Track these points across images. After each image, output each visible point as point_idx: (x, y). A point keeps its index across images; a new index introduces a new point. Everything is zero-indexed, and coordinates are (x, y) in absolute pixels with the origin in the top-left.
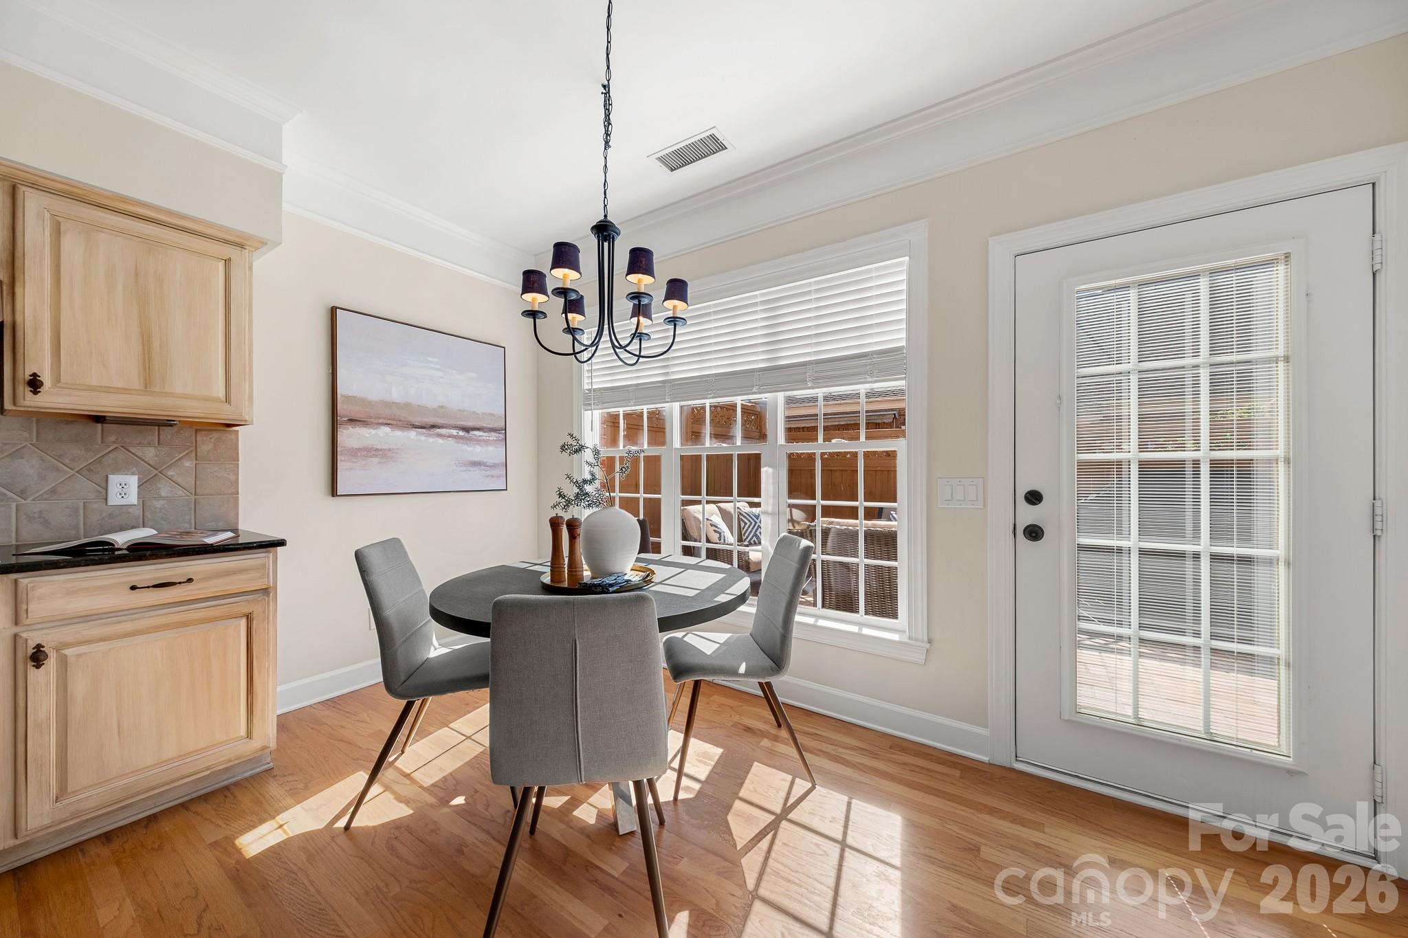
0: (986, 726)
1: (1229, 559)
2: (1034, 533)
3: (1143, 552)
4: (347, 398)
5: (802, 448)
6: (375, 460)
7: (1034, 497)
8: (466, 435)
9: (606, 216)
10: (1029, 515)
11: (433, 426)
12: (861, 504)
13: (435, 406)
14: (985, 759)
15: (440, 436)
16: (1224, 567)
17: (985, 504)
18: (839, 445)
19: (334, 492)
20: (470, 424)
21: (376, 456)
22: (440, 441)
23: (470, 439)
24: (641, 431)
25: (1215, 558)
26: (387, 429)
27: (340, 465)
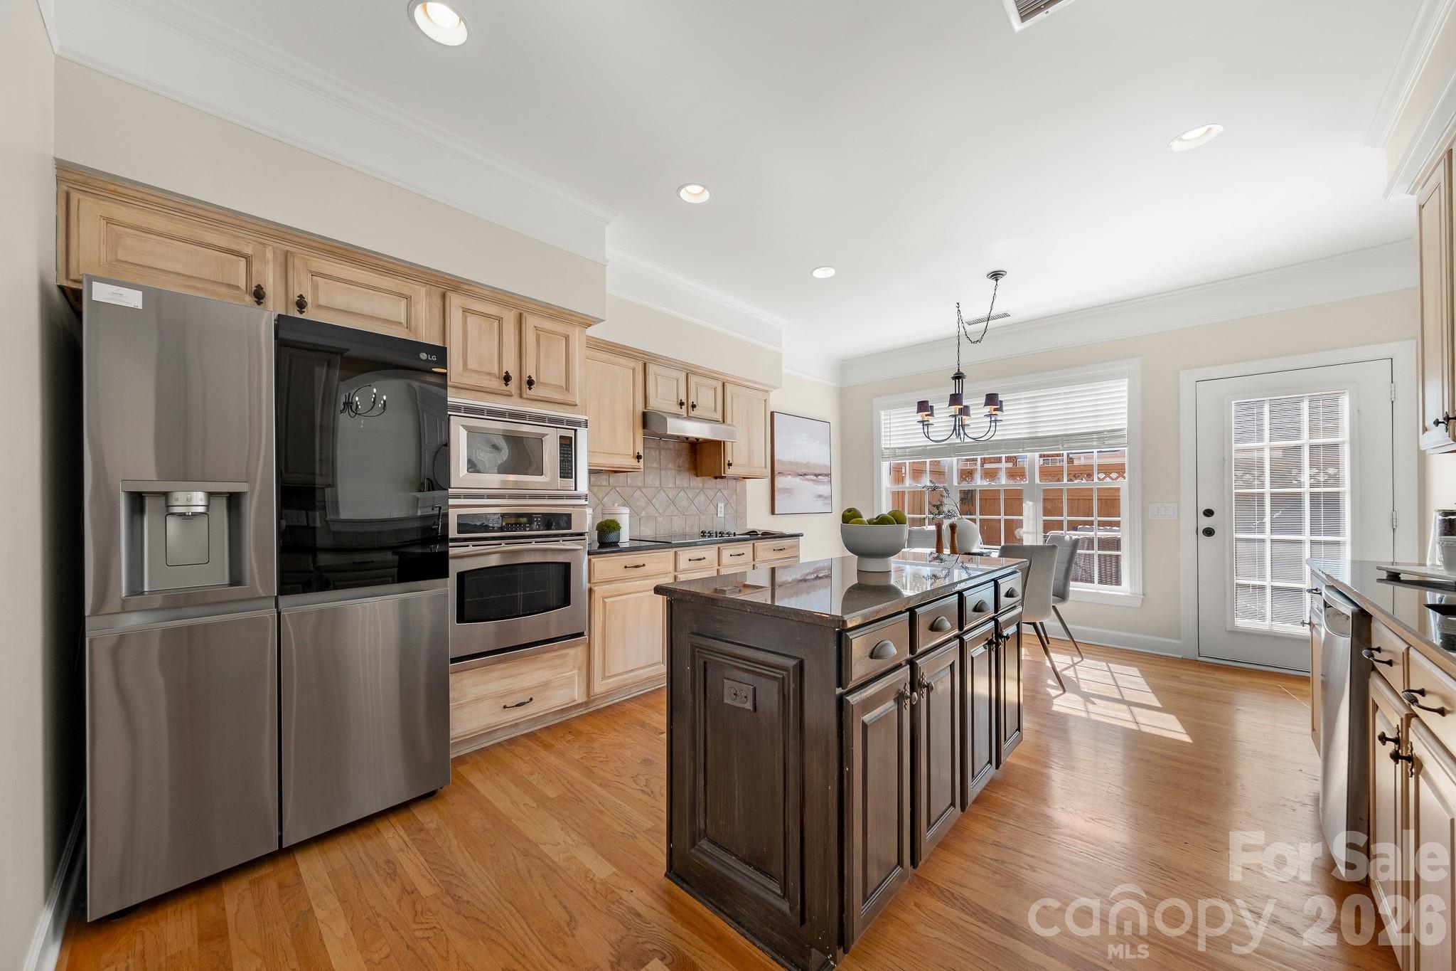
0: (1180, 639)
1: (1319, 543)
2: (1209, 532)
3: (1273, 541)
4: (778, 460)
5: (1053, 485)
6: (786, 495)
7: (1209, 513)
8: (815, 478)
9: (959, 370)
10: (1206, 522)
11: (805, 474)
12: (1095, 518)
13: (805, 462)
14: (1180, 656)
15: (807, 480)
16: (1316, 547)
17: (1178, 517)
18: (1082, 483)
19: (773, 512)
20: (818, 472)
21: (786, 493)
22: (807, 483)
23: (818, 481)
24: (924, 475)
25: (1312, 542)
26: (790, 477)
27: (777, 497)
